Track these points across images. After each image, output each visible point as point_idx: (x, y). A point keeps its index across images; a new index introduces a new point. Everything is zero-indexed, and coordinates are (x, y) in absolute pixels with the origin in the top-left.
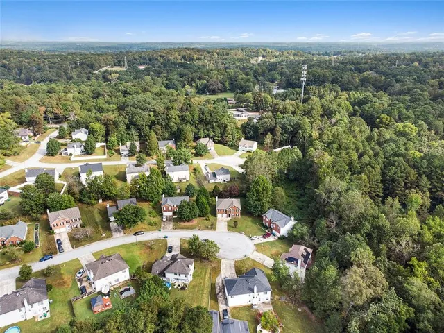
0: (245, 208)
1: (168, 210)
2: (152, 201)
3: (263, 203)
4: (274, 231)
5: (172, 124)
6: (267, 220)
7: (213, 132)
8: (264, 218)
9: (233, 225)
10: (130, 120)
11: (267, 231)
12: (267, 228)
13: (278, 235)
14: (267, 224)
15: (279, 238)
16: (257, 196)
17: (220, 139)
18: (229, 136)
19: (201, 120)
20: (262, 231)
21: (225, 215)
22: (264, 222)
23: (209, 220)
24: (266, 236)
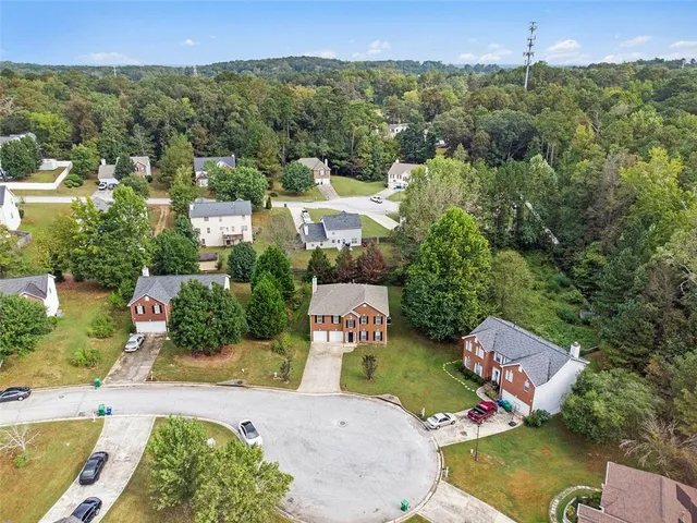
0: (404, 314)
1: (150, 315)
2: (115, 289)
3: (463, 298)
4: (506, 396)
5: (233, 124)
6: (480, 354)
7: (329, 145)
8: (469, 347)
9: (360, 369)
10: (136, 113)
11: (480, 392)
12: (479, 382)
13: (524, 409)
14: (479, 370)
15: (526, 422)
16: (442, 276)
17: (344, 163)
18: (364, 155)
19: (303, 124)
20: (462, 392)
21: (336, 336)
22: (466, 361)
23: (280, 351)
24: (479, 414)
